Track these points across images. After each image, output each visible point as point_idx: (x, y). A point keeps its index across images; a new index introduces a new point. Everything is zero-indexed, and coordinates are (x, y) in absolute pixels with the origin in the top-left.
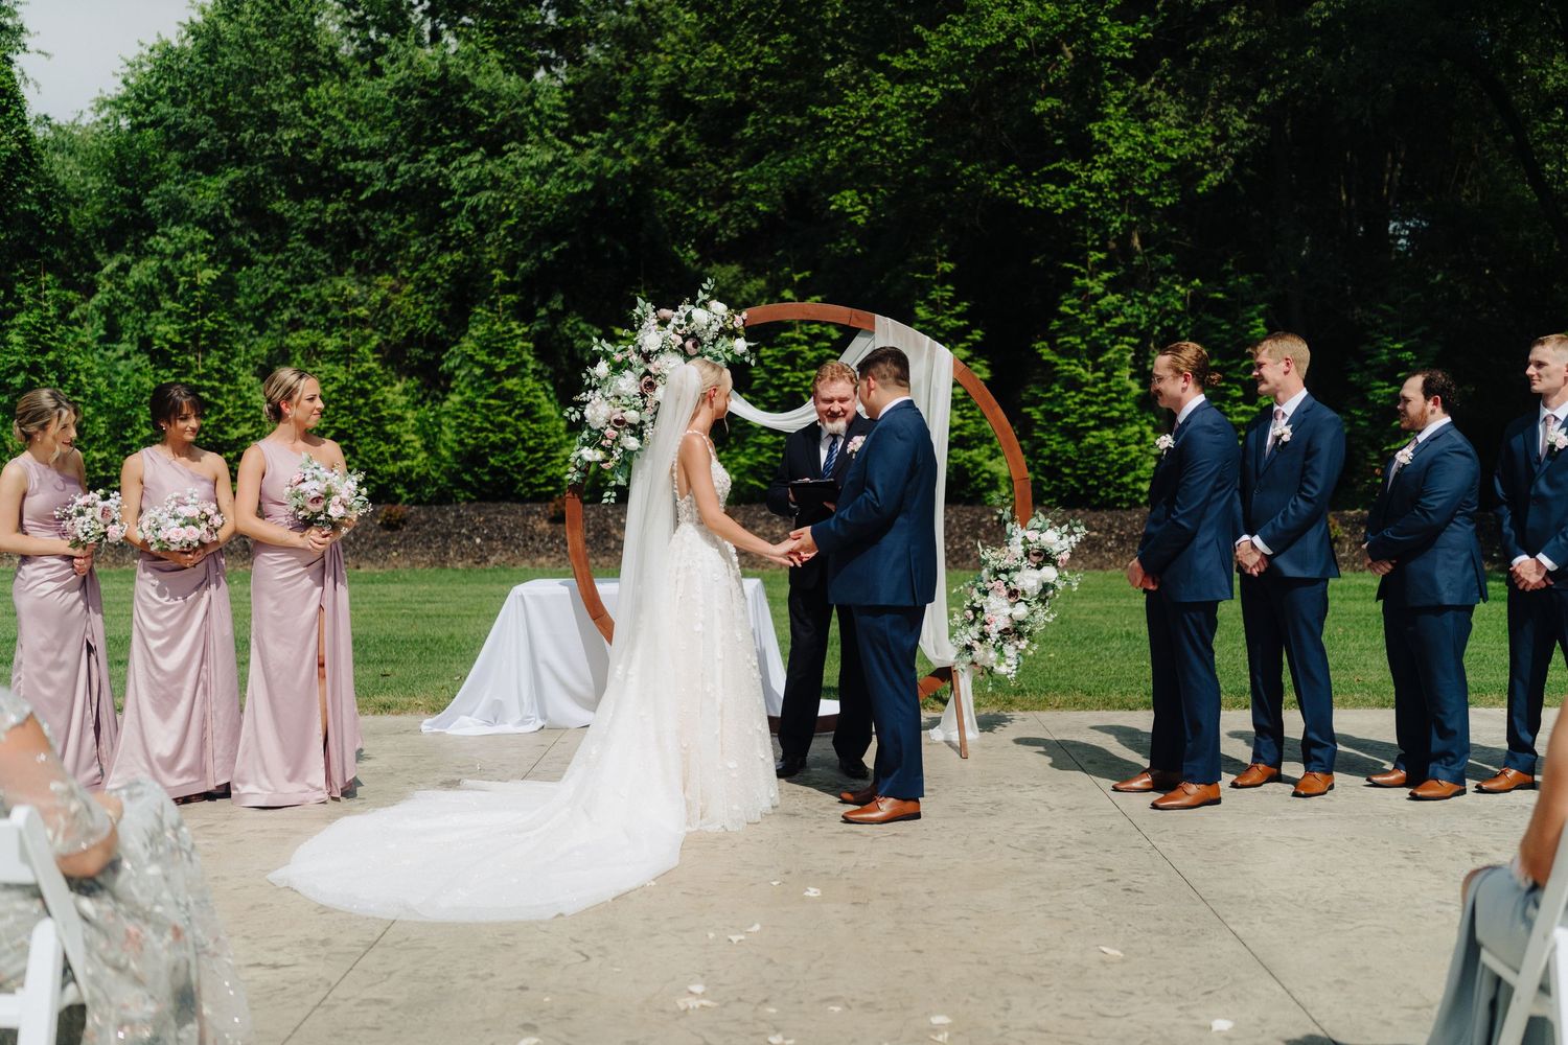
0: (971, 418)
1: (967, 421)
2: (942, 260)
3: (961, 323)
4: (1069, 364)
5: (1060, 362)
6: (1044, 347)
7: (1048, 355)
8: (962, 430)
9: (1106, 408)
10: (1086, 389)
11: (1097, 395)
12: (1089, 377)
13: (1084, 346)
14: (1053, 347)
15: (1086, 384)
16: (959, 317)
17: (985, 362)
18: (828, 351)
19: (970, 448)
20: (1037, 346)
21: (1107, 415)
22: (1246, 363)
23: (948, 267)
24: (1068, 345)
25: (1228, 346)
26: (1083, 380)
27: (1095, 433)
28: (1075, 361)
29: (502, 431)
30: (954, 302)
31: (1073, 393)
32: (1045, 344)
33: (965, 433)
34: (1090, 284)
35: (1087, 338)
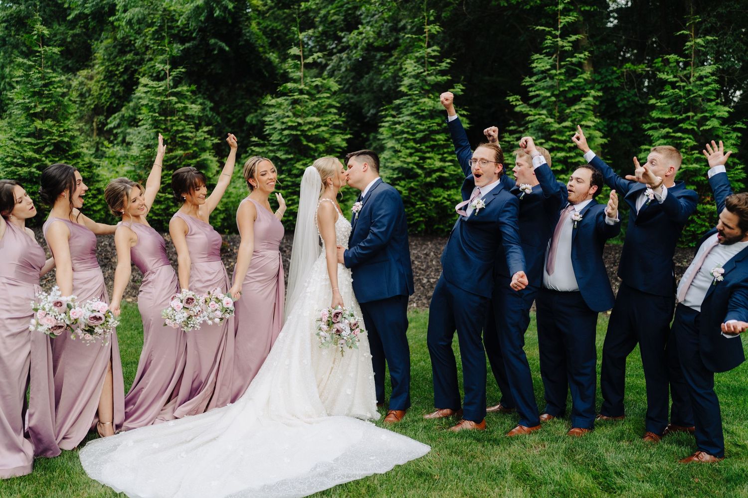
0: (451, 161)
1: (447, 164)
2: (429, 23)
3: (445, 78)
4: (540, 114)
5: (531, 113)
6: (517, 100)
7: (521, 108)
8: (443, 172)
9: (572, 154)
10: (554, 136)
11: (565, 142)
12: (556, 126)
13: (553, 99)
14: (526, 99)
15: (554, 133)
16: (443, 73)
17: (465, 113)
18: (329, 101)
19: (448, 188)
20: (511, 99)
21: (574, 161)
22: (700, 115)
23: (435, 29)
24: (539, 99)
25: (683, 101)
26: (552, 129)
27: (563, 176)
28: (544, 112)
29: (29, 166)
30: (440, 59)
31: (543, 141)
32: (518, 97)
33: (445, 175)
34: (560, 43)
35: (556, 92)
